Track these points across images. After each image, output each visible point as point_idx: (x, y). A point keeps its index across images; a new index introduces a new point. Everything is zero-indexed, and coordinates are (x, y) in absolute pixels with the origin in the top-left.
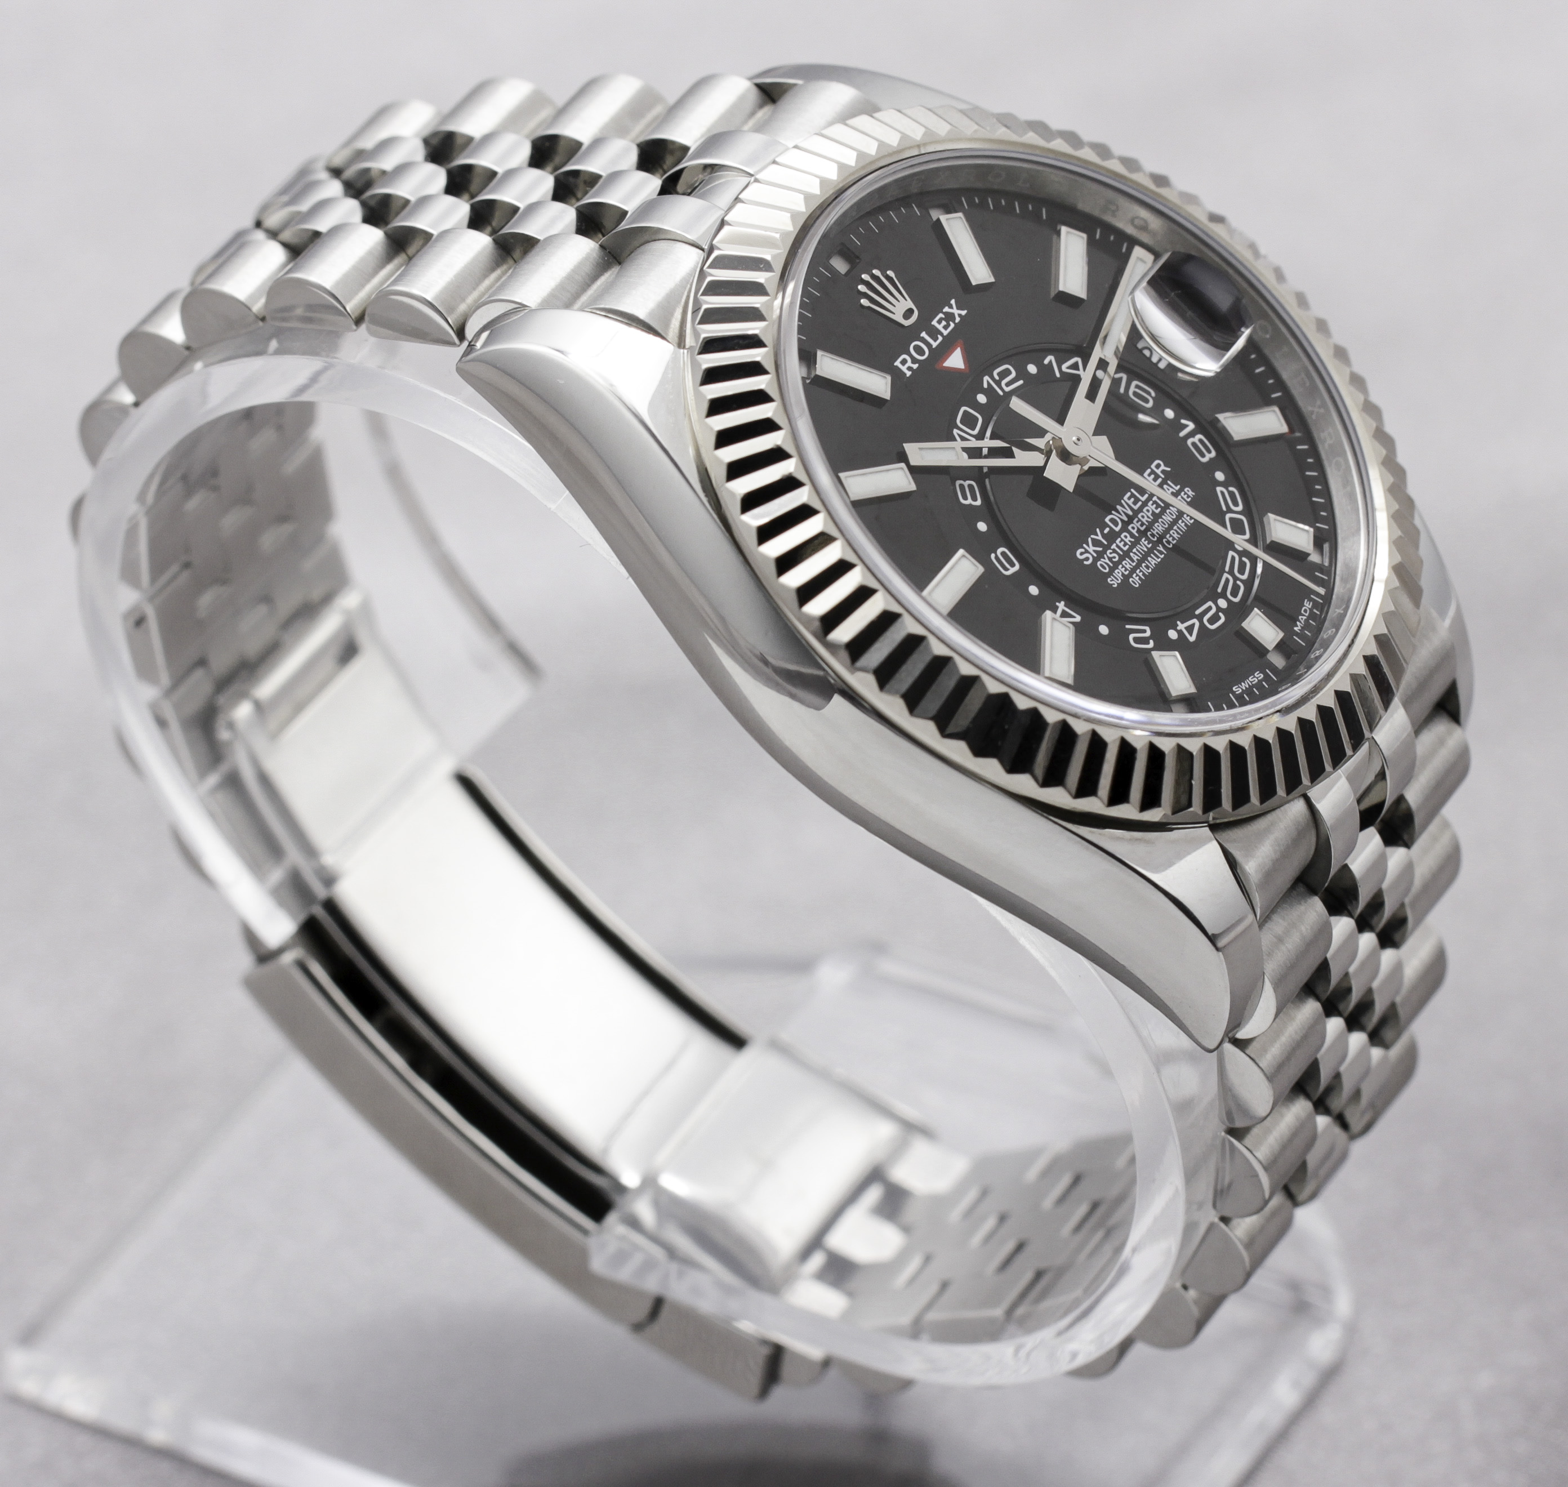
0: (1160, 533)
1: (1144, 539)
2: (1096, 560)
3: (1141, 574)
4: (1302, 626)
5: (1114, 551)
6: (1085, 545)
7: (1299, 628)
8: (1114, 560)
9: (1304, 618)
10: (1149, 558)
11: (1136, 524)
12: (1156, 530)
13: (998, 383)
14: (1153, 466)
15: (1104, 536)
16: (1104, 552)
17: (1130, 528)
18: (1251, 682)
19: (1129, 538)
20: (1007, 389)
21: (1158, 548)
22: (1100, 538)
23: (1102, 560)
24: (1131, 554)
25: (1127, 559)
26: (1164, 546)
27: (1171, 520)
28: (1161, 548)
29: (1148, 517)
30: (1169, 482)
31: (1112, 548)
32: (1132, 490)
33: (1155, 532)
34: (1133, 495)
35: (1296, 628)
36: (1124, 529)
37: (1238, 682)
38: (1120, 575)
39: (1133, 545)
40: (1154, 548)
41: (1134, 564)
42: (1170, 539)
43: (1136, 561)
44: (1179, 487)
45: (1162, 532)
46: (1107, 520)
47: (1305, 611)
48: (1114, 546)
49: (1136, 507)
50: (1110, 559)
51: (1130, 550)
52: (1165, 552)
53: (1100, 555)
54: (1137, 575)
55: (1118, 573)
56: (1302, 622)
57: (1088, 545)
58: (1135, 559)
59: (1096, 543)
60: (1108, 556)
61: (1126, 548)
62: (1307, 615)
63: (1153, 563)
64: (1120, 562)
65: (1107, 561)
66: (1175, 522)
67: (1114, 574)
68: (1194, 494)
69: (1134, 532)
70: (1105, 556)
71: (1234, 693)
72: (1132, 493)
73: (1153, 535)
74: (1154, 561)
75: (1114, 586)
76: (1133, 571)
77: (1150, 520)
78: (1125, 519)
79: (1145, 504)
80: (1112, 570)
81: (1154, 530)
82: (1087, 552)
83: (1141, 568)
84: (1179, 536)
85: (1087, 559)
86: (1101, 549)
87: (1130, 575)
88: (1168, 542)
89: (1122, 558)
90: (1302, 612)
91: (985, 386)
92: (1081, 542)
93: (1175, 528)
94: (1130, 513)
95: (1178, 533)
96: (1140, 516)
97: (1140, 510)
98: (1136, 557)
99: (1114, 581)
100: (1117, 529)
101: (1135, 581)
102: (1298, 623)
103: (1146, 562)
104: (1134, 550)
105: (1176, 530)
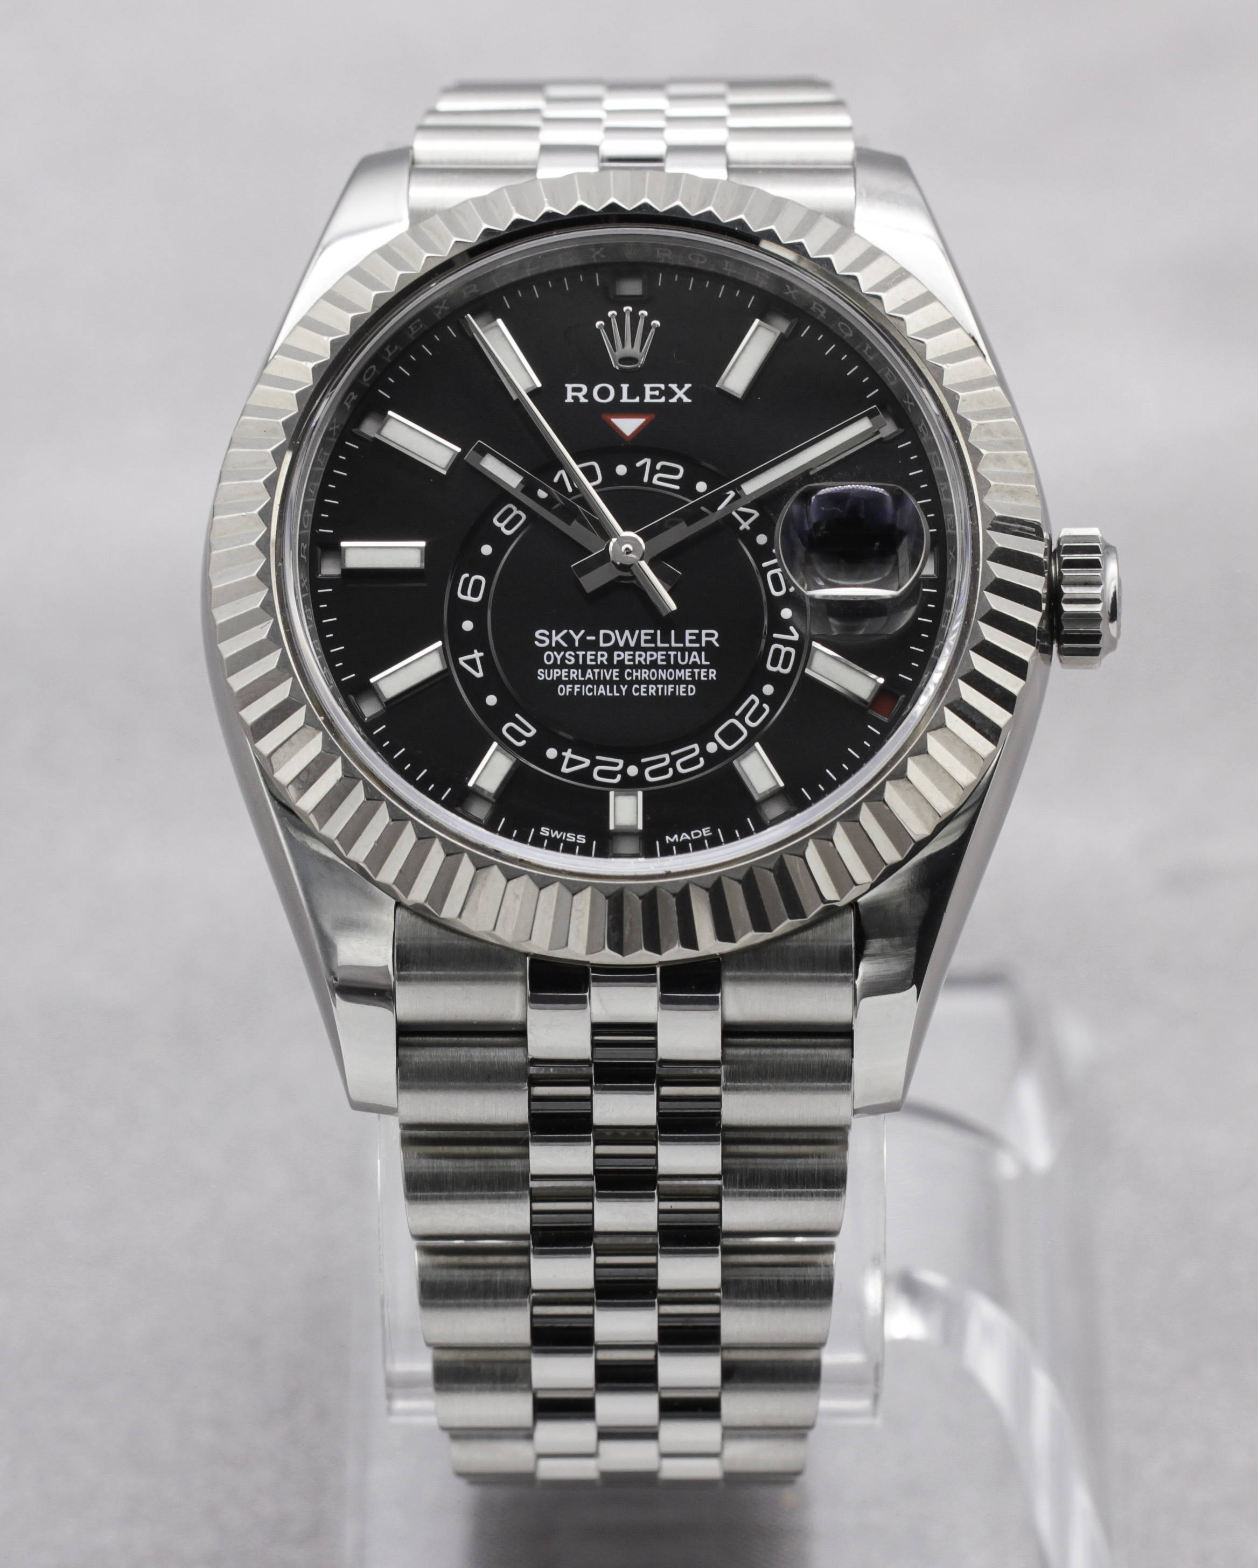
0: (639, 679)
1: (618, 670)
2: (549, 648)
3: (576, 690)
4: (677, 840)
5: (577, 657)
6: (554, 632)
7: (672, 840)
8: (567, 661)
9: (688, 837)
10: (602, 686)
11: (626, 656)
12: (639, 674)
13: (653, 472)
14: (704, 632)
15: (582, 640)
16: (566, 650)
17: (616, 653)
18: (566, 837)
19: (604, 659)
20: (655, 481)
21: (621, 686)
22: (577, 638)
23: (555, 653)
24: (589, 671)
25: (580, 671)
26: (629, 691)
27: (664, 678)
28: (624, 689)
29: (645, 660)
30: (703, 653)
31: (578, 653)
32: (659, 632)
33: (635, 674)
34: (654, 636)
35: (668, 838)
36: (610, 651)
37: (553, 827)
38: (556, 675)
39: (602, 666)
40: (618, 683)
41: (580, 678)
42: (643, 690)
43: (586, 679)
44: (708, 663)
45: (643, 679)
46: (602, 632)
47: (696, 834)
48: (581, 653)
49: (643, 644)
50: (564, 658)
51: (592, 667)
52: (624, 694)
53: (559, 648)
54: (573, 688)
55: (556, 673)
56: (682, 839)
57: (557, 635)
58: (587, 676)
59: (567, 638)
60: (564, 655)
61: (589, 662)
62: (693, 837)
63: (600, 692)
64: (570, 667)
65: (559, 657)
66: (667, 682)
67: (551, 671)
68: (715, 678)
69: (616, 659)
70: (562, 653)
71: (538, 830)
72: (656, 633)
73: (630, 675)
74: (603, 692)
75: (539, 678)
76: (574, 682)
77: (644, 663)
78: (621, 644)
79: (656, 649)
80: (555, 666)
81: (637, 672)
82: (550, 637)
83: (583, 686)
84: (654, 694)
85: (542, 642)
86: (565, 645)
87: (565, 683)
88: (637, 690)
89: (576, 666)
90: (692, 833)
91: (639, 464)
92: (554, 625)
93: (660, 686)
94: (632, 644)
95: (657, 691)
96: (637, 653)
97: (645, 650)
98: (591, 676)
99: (542, 675)
100: (602, 644)
101: (564, 691)
102: (676, 836)
103: (595, 686)
104: (596, 671)
105: (657, 689)
